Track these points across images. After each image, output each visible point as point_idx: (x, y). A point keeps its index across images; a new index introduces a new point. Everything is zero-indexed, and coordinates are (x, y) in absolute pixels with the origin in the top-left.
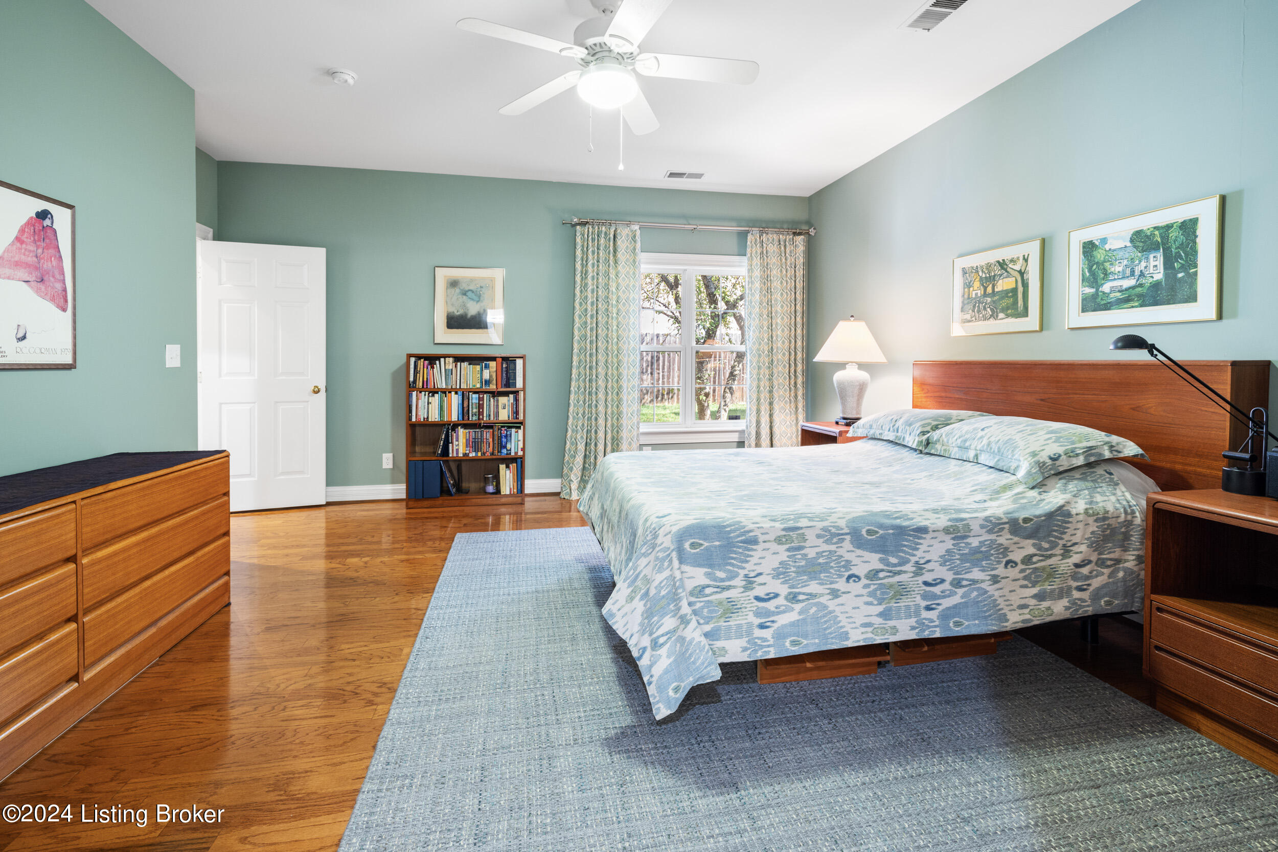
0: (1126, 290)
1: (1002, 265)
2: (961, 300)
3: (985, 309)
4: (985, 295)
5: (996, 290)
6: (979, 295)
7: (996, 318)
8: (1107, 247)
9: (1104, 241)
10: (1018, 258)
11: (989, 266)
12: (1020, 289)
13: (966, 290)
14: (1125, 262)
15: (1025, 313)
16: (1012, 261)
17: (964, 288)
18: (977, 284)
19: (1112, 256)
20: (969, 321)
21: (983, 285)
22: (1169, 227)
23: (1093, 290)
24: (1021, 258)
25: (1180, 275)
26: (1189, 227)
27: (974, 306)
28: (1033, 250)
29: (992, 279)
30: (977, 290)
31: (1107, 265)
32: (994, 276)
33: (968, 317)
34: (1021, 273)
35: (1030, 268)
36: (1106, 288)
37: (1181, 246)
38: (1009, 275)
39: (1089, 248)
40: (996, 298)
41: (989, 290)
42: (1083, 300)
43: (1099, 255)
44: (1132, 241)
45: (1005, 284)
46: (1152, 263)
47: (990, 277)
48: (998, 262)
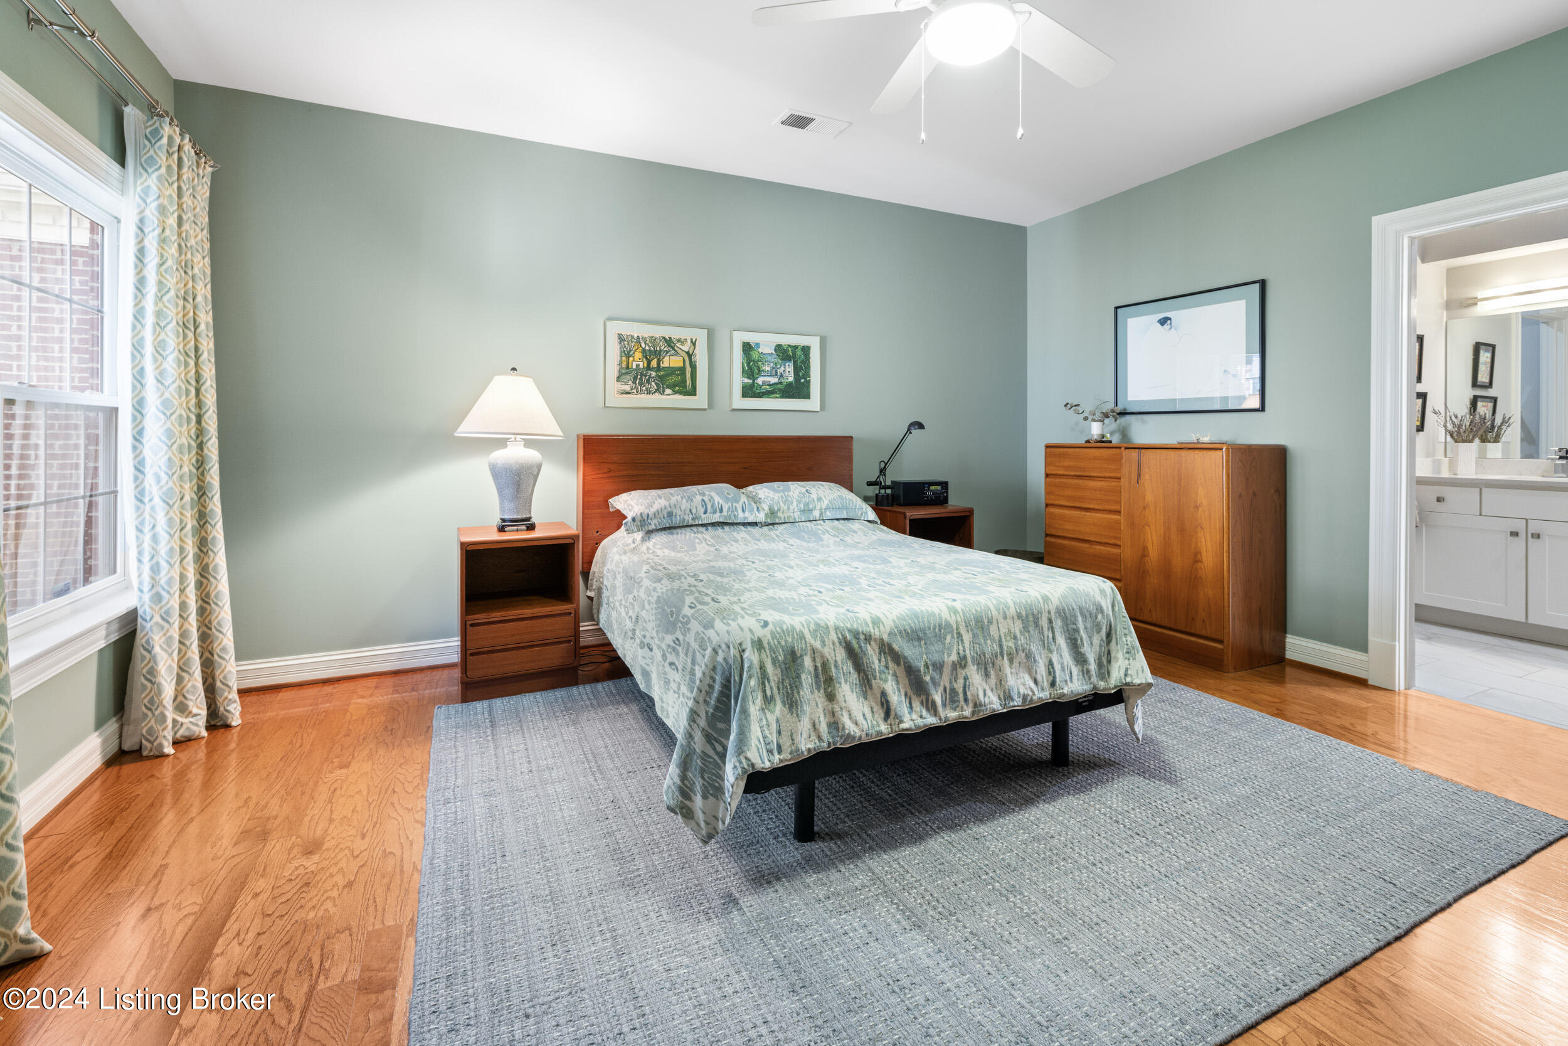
0: (773, 384)
1: (669, 342)
2: (617, 368)
3: (648, 381)
4: (649, 367)
5: (662, 365)
6: (641, 366)
7: (663, 393)
8: (760, 350)
9: (758, 345)
10: (686, 340)
11: (653, 339)
12: (688, 370)
13: (624, 358)
14: (772, 365)
15: (693, 392)
16: (679, 341)
17: (621, 357)
18: (638, 355)
19: (763, 357)
20: (629, 393)
21: (646, 358)
22: (796, 347)
23: (750, 381)
24: (689, 341)
25: (802, 380)
26: (806, 350)
27: (635, 378)
28: (701, 336)
29: (658, 354)
30: (637, 361)
31: (760, 363)
32: (661, 350)
33: (627, 388)
34: (690, 355)
35: (697, 351)
36: (760, 381)
37: (802, 362)
38: (677, 354)
39: (747, 348)
40: (661, 373)
41: (654, 363)
42: (743, 388)
43: (755, 355)
44: (775, 351)
45: (669, 361)
46: (788, 370)
47: (655, 351)
48: (664, 338)
